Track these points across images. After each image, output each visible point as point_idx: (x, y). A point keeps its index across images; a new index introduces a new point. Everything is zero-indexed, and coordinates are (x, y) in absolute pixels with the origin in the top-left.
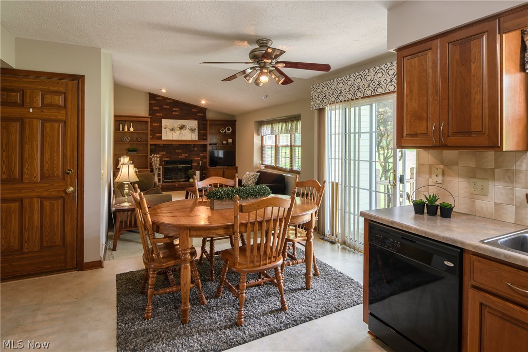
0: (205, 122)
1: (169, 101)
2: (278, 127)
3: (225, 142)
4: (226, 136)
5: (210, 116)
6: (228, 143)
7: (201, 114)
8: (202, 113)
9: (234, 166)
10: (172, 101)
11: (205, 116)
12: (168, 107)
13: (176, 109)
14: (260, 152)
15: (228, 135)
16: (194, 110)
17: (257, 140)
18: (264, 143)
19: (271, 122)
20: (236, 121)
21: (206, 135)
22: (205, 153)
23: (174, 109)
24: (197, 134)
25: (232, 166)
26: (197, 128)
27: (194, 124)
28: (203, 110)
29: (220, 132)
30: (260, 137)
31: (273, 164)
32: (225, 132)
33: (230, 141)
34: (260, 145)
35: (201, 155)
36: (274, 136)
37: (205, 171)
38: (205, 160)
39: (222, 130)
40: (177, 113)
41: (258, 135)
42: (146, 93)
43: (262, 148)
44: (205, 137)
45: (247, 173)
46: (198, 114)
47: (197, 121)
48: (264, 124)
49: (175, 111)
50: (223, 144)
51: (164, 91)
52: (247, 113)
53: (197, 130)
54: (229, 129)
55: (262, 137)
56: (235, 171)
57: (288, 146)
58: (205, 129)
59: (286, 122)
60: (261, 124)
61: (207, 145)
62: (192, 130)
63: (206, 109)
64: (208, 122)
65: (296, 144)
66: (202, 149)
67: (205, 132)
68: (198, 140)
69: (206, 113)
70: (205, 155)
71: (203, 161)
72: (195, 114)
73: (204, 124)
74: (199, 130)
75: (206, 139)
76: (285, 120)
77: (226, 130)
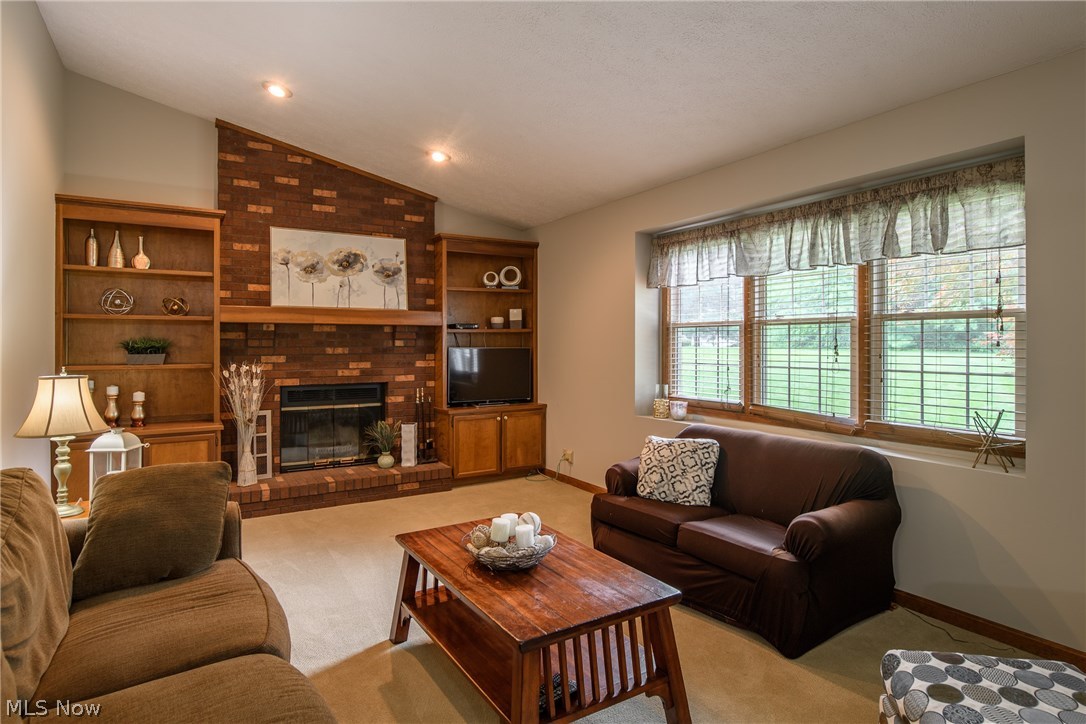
0: (430, 248)
1: (299, 160)
3: (498, 320)
4: (500, 296)
5: (446, 224)
6: (507, 323)
7: (415, 219)
8: (420, 214)
9: (531, 401)
10: (309, 162)
11: (430, 224)
12: (295, 182)
13: (326, 194)
14: (656, 348)
15: (509, 294)
16: (393, 202)
17: (645, 303)
18: (673, 318)
19: (734, 227)
20: (536, 245)
21: (433, 292)
22: (432, 356)
23: (317, 193)
24: (404, 287)
25: (526, 401)
26: (403, 267)
27: (391, 250)
28: (424, 203)
29: (484, 286)
30: (654, 292)
31: (735, 398)
32: (500, 285)
33: (516, 315)
35: (419, 364)
37: (433, 424)
38: (431, 384)
39: (491, 278)
40: (331, 209)
41: (649, 285)
42: (203, 121)
43: (665, 333)
44: (430, 302)
45: (655, 439)
46: (407, 217)
47: (402, 242)
48: (681, 244)
49: (321, 201)
50: (490, 325)
51: (277, 91)
53: (403, 274)
54: (510, 276)
55: (663, 294)
56: (537, 419)
57: (843, 320)
58: (432, 271)
59: (842, 213)
60: (659, 243)
61: (441, 327)
62: (387, 274)
63: (434, 200)
64: (444, 243)
66: (420, 343)
67: (432, 282)
68: (410, 308)
69: (432, 213)
70: (432, 364)
71: (425, 386)
72: (396, 214)
73: (426, 254)
74: (409, 274)
75: (437, 308)
76: (836, 204)
77: (504, 281)
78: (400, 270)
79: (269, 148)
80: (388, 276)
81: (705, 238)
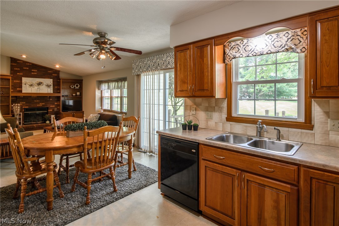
0: (58, 81)
1: (29, 64)
2: (112, 85)
3: (74, 95)
4: (75, 90)
5: (62, 76)
6: (76, 95)
7: (55, 75)
8: (56, 74)
9: (81, 110)
10: (31, 64)
11: (59, 76)
12: (28, 68)
13: (35, 70)
14: (100, 101)
15: (77, 89)
16: (50, 72)
17: (98, 93)
18: (103, 95)
19: (108, 82)
20: (83, 80)
21: (59, 89)
22: (59, 102)
23: (33, 70)
24: (52, 89)
25: (80, 111)
26: (52, 85)
27: (50, 81)
28: (57, 72)
29: (71, 88)
30: (100, 91)
31: (109, 108)
32: (75, 88)
33: (78, 93)
34: (100, 96)
35: (56, 103)
36: (109, 91)
37: (59, 115)
38: (59, 107)
39: (72, 86)
40: (36, 73)
41: (99, 90)
42: (8, 57)
43: (102, 98)
44: (58, 91)
45: (91, 115)
46: (53, 75)
47: (52, 80)
48: (103, 83)
49: (33, 72)
50: (72, 96)
51: (24, 56)
52: (90, 76)
53: (52, 86)
54: (77, 86)
55: (102, 91)
56: (82, 114)
57: (119, 97)
58: (59, 84)
59: (117, 82)
60: (100, 82)
61: (60, 96)
62: (48, 86)
63: (60, 71)
64: (61, 80)
65: (124, 96)
66: (56, 99)
67: (59, 87)
68: (53, 93)
69: (59, 74)
70: (59, 103)
71: (57, 108)
72: (51, 74)
73: (57, 82)
74: (53, 86)
75: (60, 92)
76: (117, 81)
77: (75, 87)
78: (51, 85)
79: (22, 62)
80: (49, 86)
81: (105, 83)
